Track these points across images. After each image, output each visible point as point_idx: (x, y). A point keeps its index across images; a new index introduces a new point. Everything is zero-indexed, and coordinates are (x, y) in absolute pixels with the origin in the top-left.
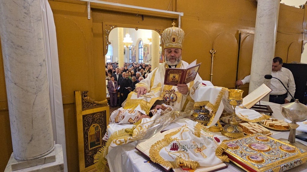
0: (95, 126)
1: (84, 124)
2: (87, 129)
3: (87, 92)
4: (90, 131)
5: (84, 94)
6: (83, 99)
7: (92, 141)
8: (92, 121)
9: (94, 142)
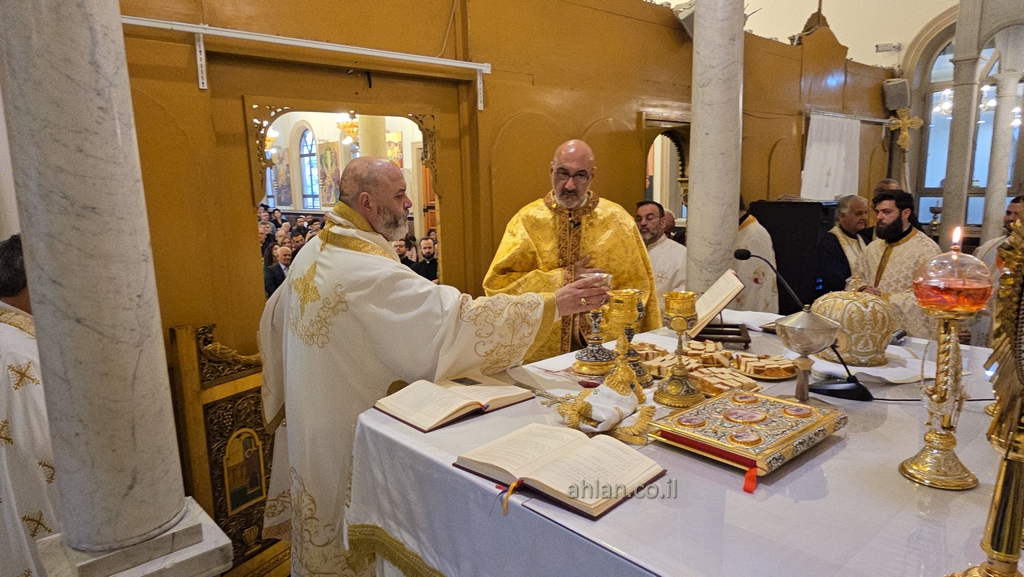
0: (243, 438)
1: (208, 434)
2: (219, 450)
3: (211, 328)
4: (227, 453)
5: (204, 336)
6: (200, 352)
7: (238, 486)
8: (233, 422)
9: (244, 490)
